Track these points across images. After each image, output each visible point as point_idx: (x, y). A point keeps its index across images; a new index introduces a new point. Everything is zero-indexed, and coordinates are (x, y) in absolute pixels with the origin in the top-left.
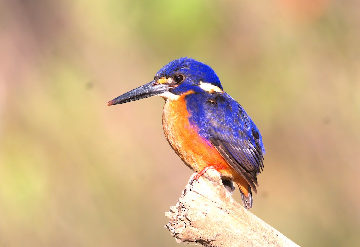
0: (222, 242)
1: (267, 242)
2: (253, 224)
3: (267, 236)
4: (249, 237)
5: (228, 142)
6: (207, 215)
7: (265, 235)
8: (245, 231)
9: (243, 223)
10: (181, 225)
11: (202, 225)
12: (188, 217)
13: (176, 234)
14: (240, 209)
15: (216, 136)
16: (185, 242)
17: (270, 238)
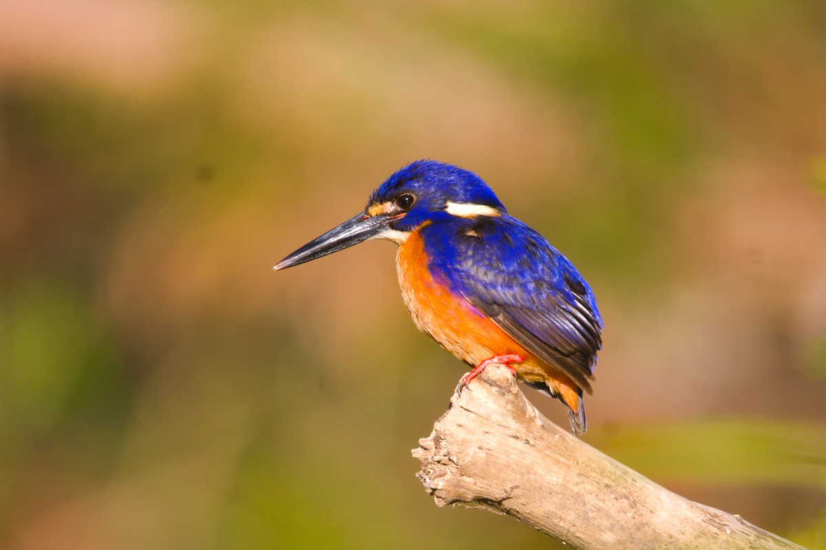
0: (524, 500)
1: (613, 496)
2: (583, 463)
3: (613, 485)
4: (575, 489)
5: (513, 306)
6: (489, 452)
7: (607, 483)
8: (568, 478)
9: (563, 463)
10: (441, 472)
11: (480, 470)
12: (452, 458)
13: (434, 490)
14: (557, 436)
15: (489, 297)
16: (454, 504)
17: (619, 488)
